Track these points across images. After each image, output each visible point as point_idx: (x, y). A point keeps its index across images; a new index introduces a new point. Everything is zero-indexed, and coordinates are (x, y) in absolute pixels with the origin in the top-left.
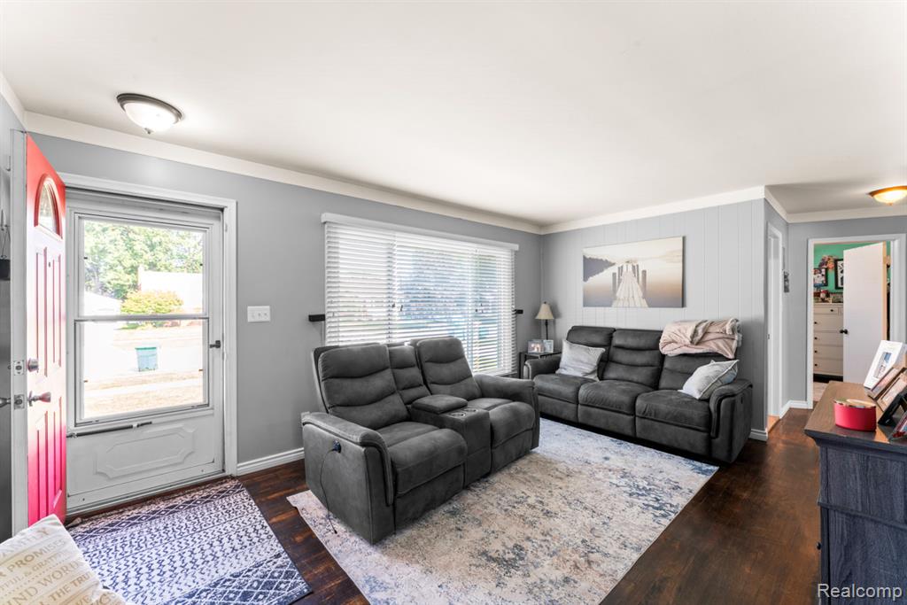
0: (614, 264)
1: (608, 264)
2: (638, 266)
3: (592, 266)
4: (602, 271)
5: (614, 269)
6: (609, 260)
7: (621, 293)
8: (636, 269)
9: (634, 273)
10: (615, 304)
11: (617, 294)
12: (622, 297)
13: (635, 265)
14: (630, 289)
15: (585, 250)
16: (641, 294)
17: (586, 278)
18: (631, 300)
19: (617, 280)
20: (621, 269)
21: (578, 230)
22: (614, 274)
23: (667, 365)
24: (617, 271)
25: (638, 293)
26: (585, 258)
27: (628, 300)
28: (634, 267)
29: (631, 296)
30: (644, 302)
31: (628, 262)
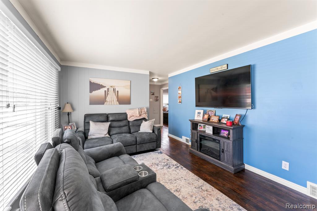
0: (105, 87)
1: (102, 87)
2: (115, 89)
3: (94, 87)
4: (100, 89)
5: (106, 89)
6: (103, 85)
7: (108, 99)
8: (114, 90)
9: (114, 91)
10: (106, 103)
11: (107, 100)
12: (109, 101)
13: (114, 88)
14: (112, 97)
15: (91, 79)
16: (116, 100)
17: (91, 92)
18: (113, 102)
19: (106, 93)
20: (108, 89)
21: (86, 68)
22: (105, 91)
23: (130, 124)
24: (106, 90)
25: (115, 99)
26: (90, 82)
27: (111, 102)
28: (114, 89)
29: (112, 100)
30: (118, 103)
31: (111, 87)
